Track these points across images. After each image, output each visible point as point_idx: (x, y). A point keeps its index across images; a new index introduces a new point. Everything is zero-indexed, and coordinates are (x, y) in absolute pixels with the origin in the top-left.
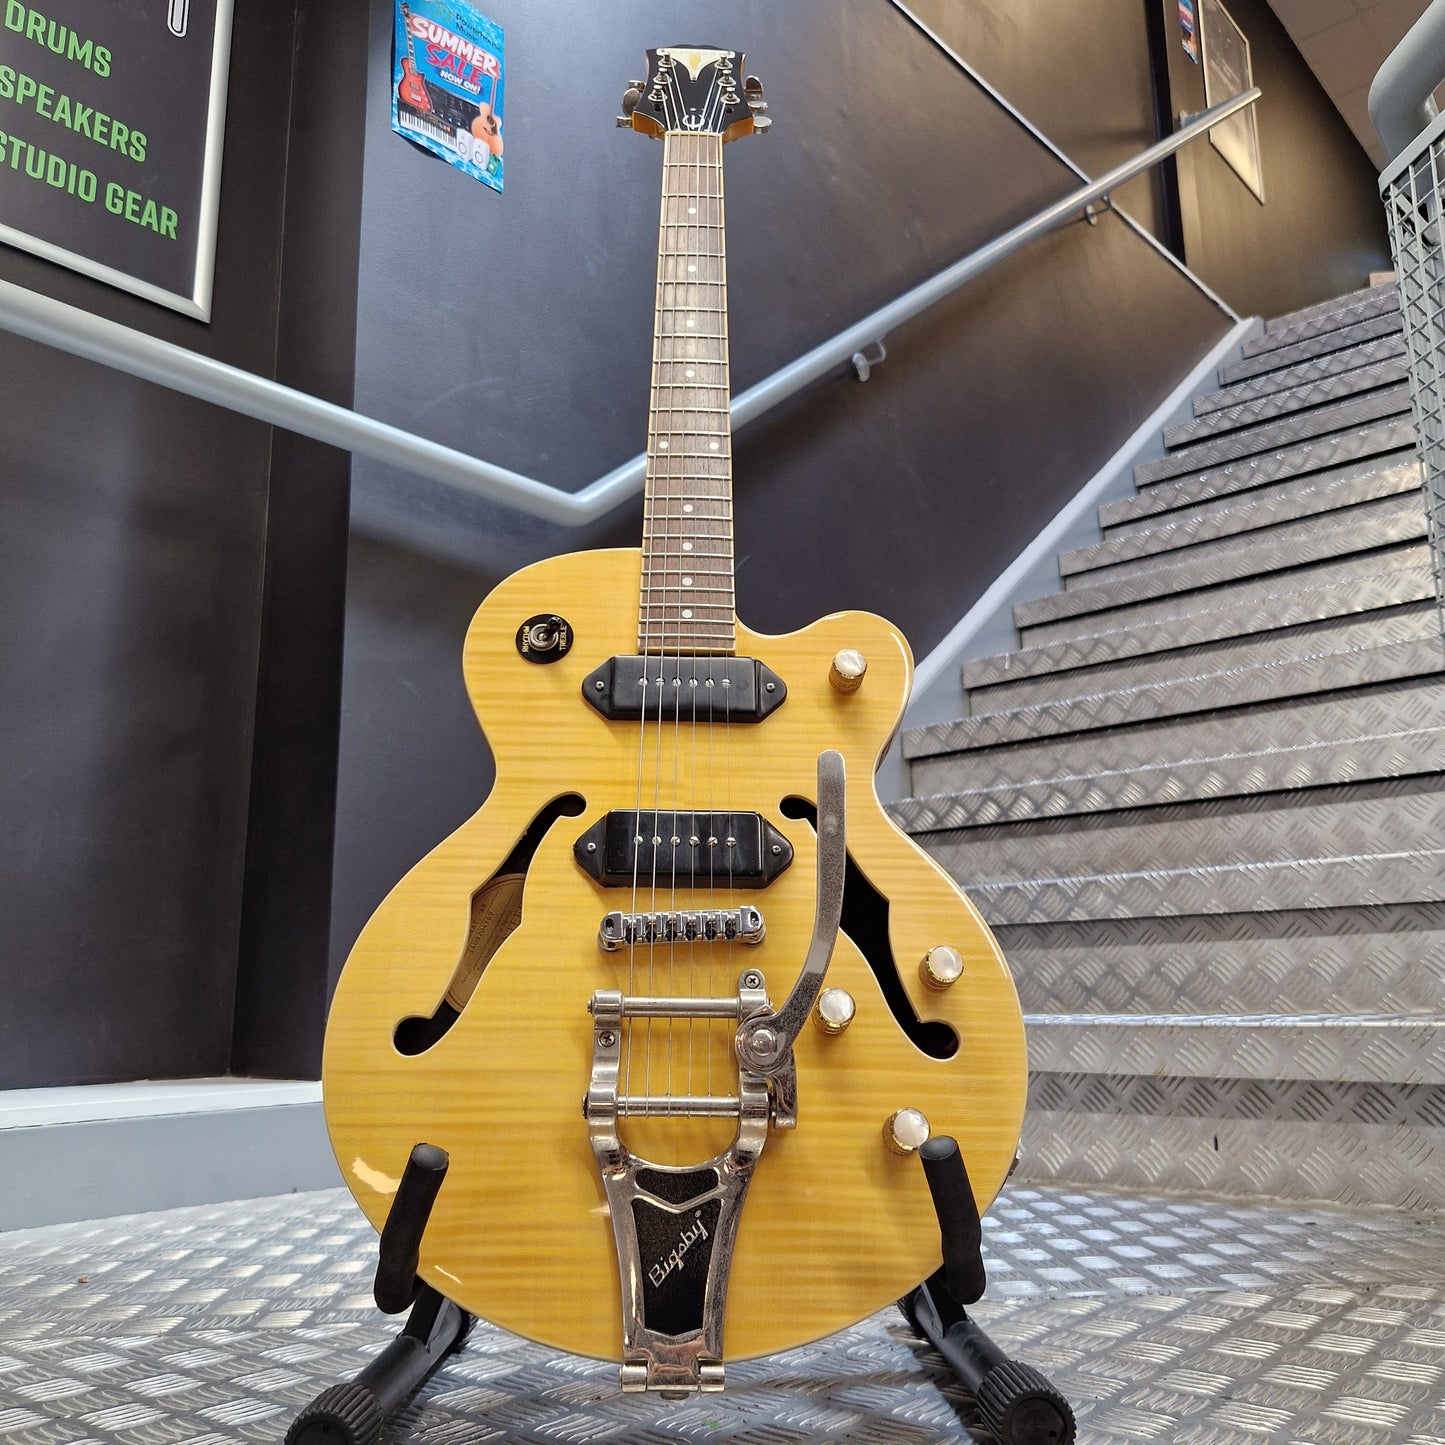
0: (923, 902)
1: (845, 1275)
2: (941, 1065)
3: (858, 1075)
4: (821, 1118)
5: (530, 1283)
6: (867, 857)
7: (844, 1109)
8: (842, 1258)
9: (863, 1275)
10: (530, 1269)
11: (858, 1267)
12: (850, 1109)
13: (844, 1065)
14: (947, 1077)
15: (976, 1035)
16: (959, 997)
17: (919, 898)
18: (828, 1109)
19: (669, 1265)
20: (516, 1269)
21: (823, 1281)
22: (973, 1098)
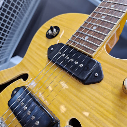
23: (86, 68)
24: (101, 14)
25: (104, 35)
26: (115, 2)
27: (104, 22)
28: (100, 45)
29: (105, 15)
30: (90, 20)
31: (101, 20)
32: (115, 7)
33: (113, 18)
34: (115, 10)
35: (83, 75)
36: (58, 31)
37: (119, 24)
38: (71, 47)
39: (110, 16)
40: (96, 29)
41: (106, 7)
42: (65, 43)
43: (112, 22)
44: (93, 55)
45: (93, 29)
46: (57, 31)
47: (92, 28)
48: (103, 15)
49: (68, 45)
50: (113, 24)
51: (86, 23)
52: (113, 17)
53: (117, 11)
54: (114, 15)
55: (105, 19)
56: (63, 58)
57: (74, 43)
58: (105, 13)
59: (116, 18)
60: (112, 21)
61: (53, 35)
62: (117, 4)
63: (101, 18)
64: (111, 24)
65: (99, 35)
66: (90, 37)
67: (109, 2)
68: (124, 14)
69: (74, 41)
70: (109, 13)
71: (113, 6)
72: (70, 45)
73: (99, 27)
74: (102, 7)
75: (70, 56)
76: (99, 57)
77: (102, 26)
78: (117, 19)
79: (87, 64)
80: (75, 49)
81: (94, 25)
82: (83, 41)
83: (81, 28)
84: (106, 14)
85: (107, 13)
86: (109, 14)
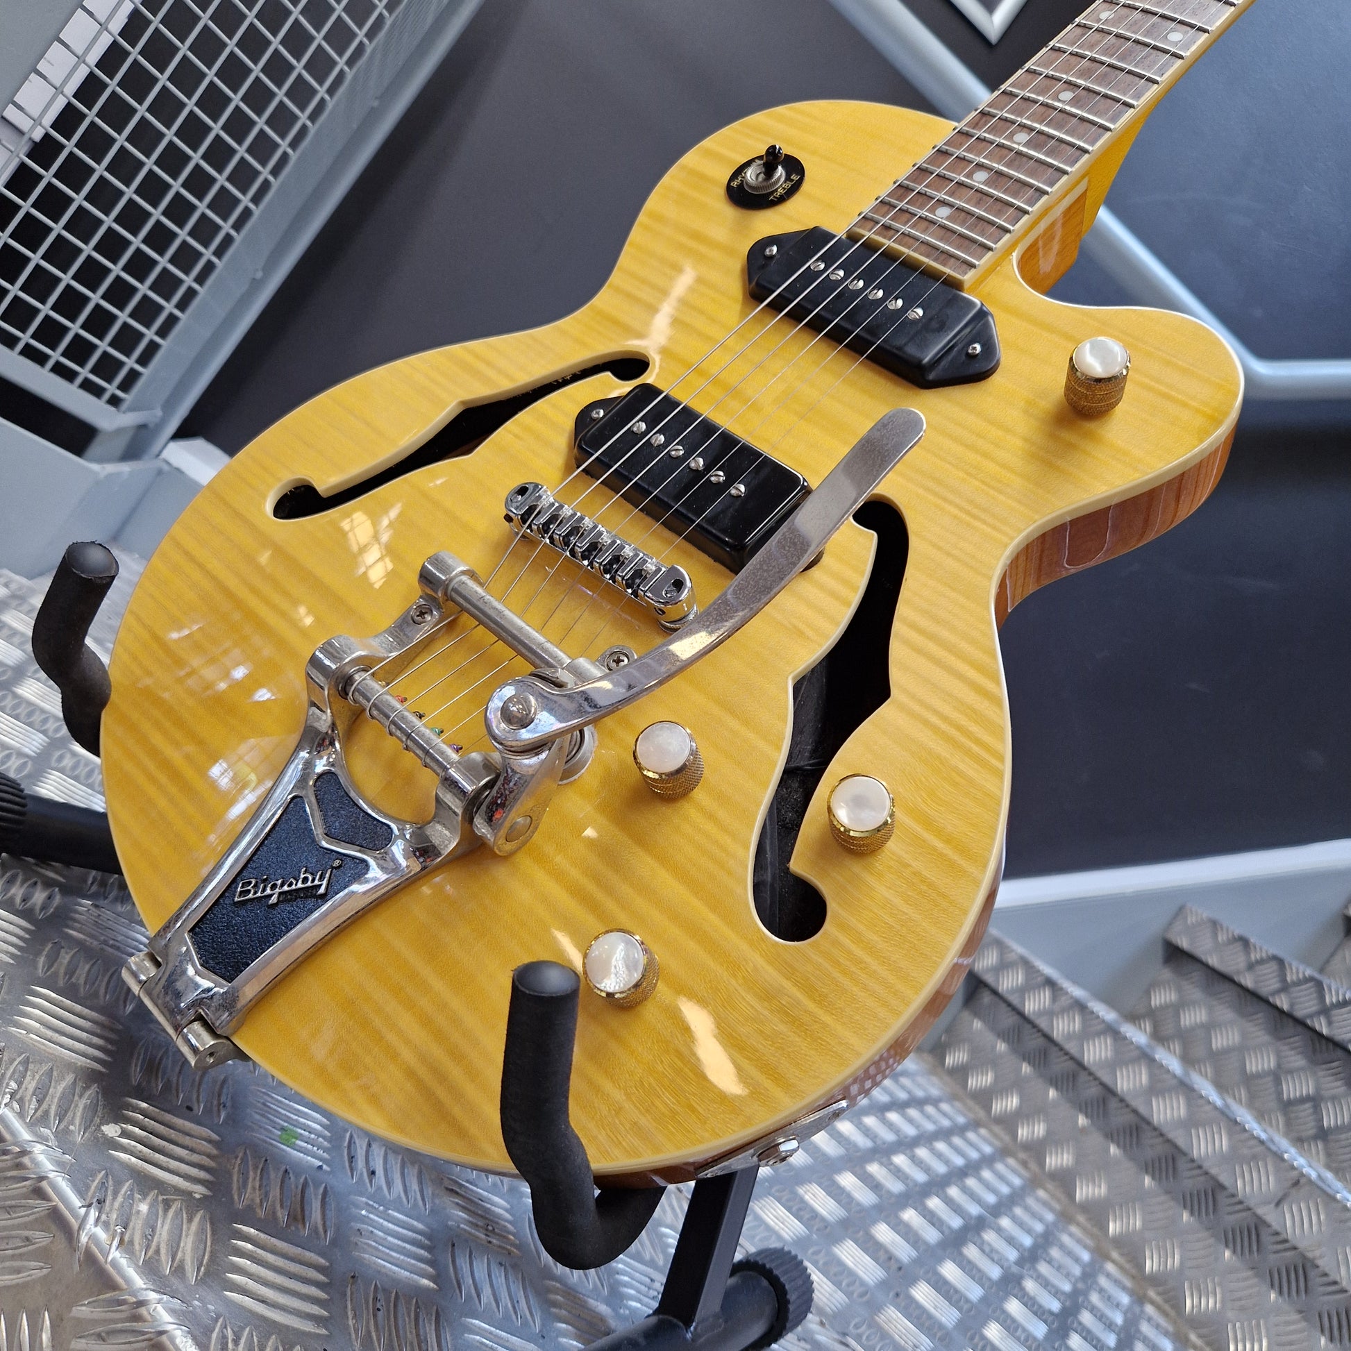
0: (935, 729)
1: (422, 1072)
2: (764, 938)
3: (644, 864)
4: (558, 876)
5: (162, 803)
6: (913, 626)
7: (591, 887)
8: (437, 1052)
9: (441, 1092)
10: (173, 790)
11: (442, 1078)
12: (599, 895)
13: (641, 841)
14: (756, 959)
15: (847, 942)
16: (870, 879)
17: (934, 719)
18: (575, 873)
19: (264, 890)
20: (163, 779)
21: (394, 1056)
22: (766, 1013)
23: (934, 324)
24: (1013, 122)
25: (1019, 209)
26: (1080, 82)
27: (1025, 159)
28: (1000, 243)
29: (1031, 129)
30: (961, 145)
31: (1011, 149)
32: (1074, 102)
33: (1064, 145)
34: (1074, 116)
35: (924, 345)
36: (795, 177)
37: (1083, 177)
38: (870, 247)
39: (1051, 137)
40: (986, 183)
41: (1038, 94)
42: (839, 228)
43: (1055, 163)
44: (968, 278)
45: (972, 179)
46: (788, 179)
47: (969, 175)
48: (1023, 126)
49: (852, 237)
50: (1059, 170)
51: (942, 153)
52: (1061, 141)
53: (1082, 119)
54: (1067, 133)
55: (1027, 144)
56: (829, 285)
57: (887, 228)
58: (1029, 123)
59: (1073, 145)
60: (1055, 159)
61: (772, 193)
62: (1087, 89)
63: (1010, 137)
64: (1051, 170)
65: (999, 205)
66: (960, 209)
67: (1052, 78)
68: (1109, 134)
69: (884, 220)
70: (1047, 125)
71: (1067, 95)
72: (868, 234)
73: (1000, 174)
74: (1022, 93)
75: (869, 277)
76: (989, 294)
77: (1011, 172)
78: (1080, 152)
79: (941, 310)
80: (890, 256)
81: (980, 166)
82: (926, 223)
83: (921, 171)
84: (1036, 125)
85: (1040, 123)
86: (1046, 129)
